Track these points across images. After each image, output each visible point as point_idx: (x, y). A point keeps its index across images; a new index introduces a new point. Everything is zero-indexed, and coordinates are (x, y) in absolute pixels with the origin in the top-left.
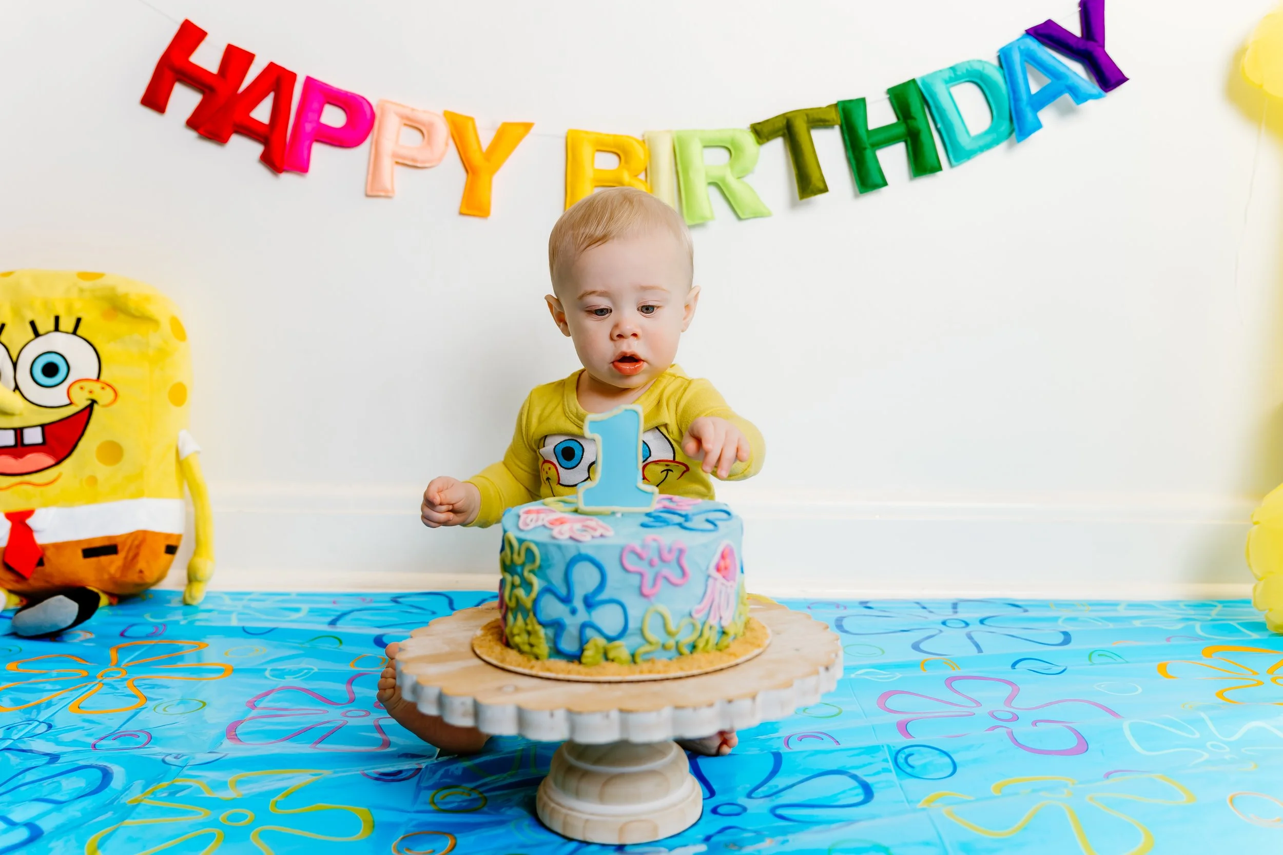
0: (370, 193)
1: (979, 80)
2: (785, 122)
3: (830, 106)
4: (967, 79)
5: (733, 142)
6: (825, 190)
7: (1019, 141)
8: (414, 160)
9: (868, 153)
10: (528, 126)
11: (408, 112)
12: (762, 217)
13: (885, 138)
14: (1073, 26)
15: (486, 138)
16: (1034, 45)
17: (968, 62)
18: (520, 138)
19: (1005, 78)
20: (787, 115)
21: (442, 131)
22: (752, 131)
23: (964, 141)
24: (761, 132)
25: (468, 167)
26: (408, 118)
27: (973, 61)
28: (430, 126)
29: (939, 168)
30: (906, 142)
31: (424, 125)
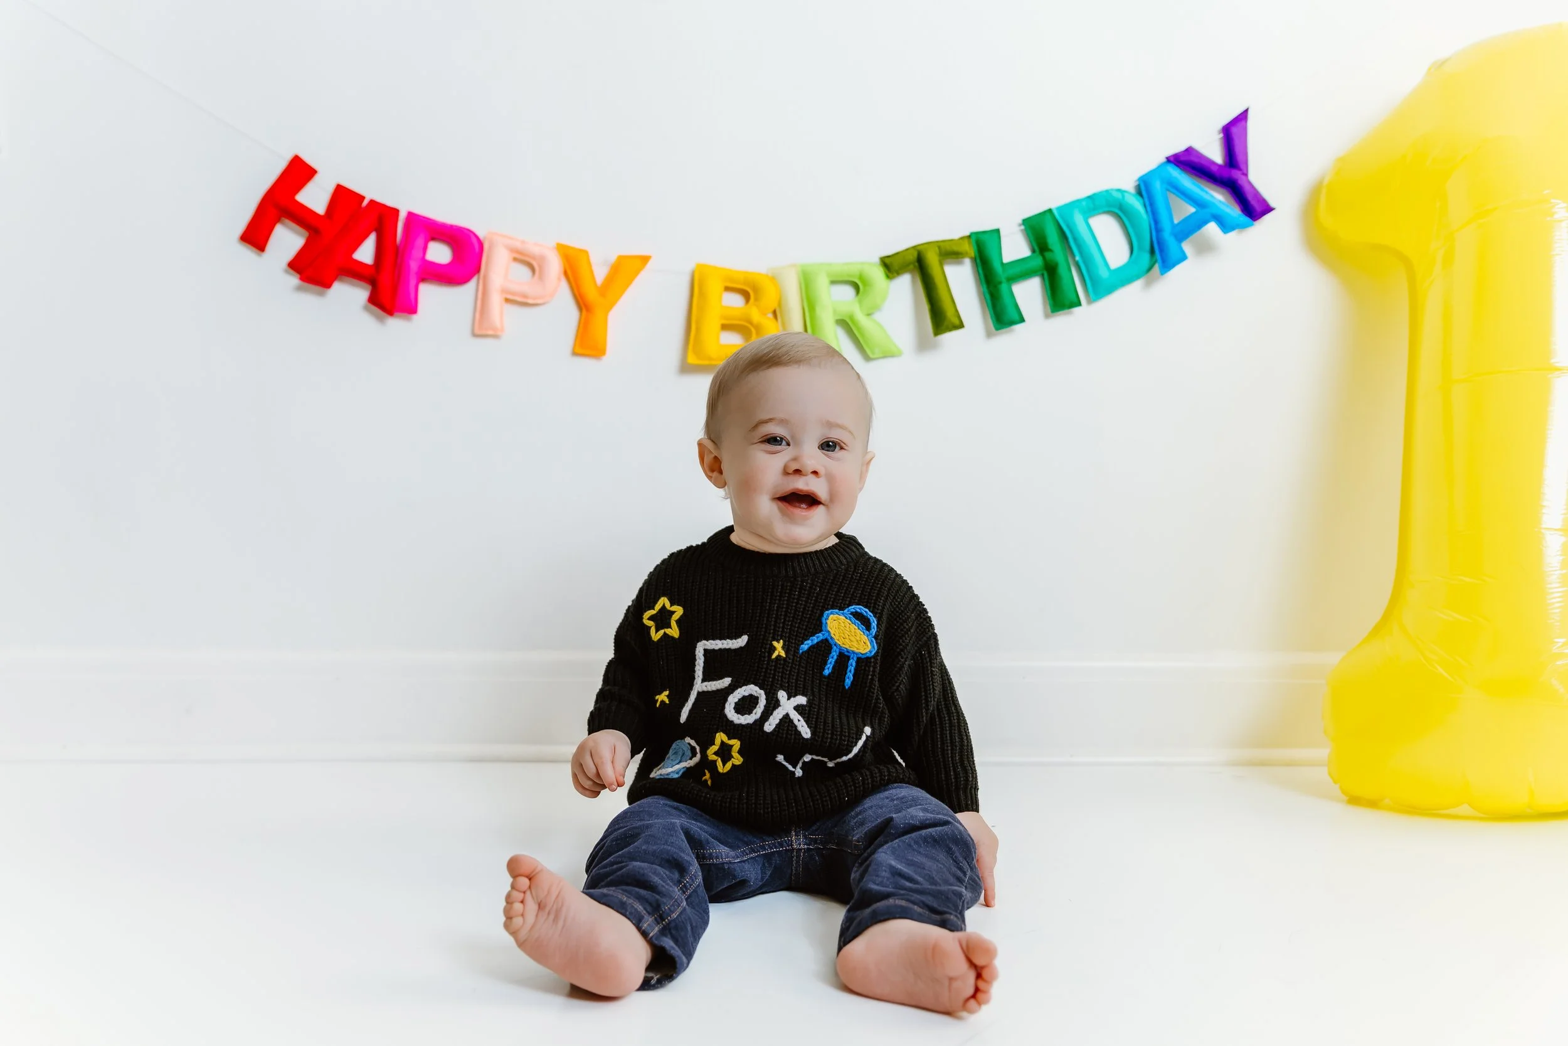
0: (477, 332)
1: (1119, 211)
2: (915, 254)
3: (962, 238)
4: (1106, 209)
5: (861, 277)
6: (961, 326)
7: (1163, 273)
8: (525, 296)
9: (1004, 287)
10: (645, 259)
11: (518, 245)
12: (892, 356)
13: (1021, 272)
14: (1215, 153)
15: (600, 273)
16: (1176, 173)
17: (1107, 191)
18: (637, 272)
19: (1145, 206)
20: (919, 248)
21: (554, 266)
22: (881, 265)
23: (1103, 274)
24: (891, 266)
25: (582, 304)
26: (517, 251)
27: (1112, 190)
28: (542, 259)
29: (1079, 304)
30: (1043, 275)
31: (534, 258)
